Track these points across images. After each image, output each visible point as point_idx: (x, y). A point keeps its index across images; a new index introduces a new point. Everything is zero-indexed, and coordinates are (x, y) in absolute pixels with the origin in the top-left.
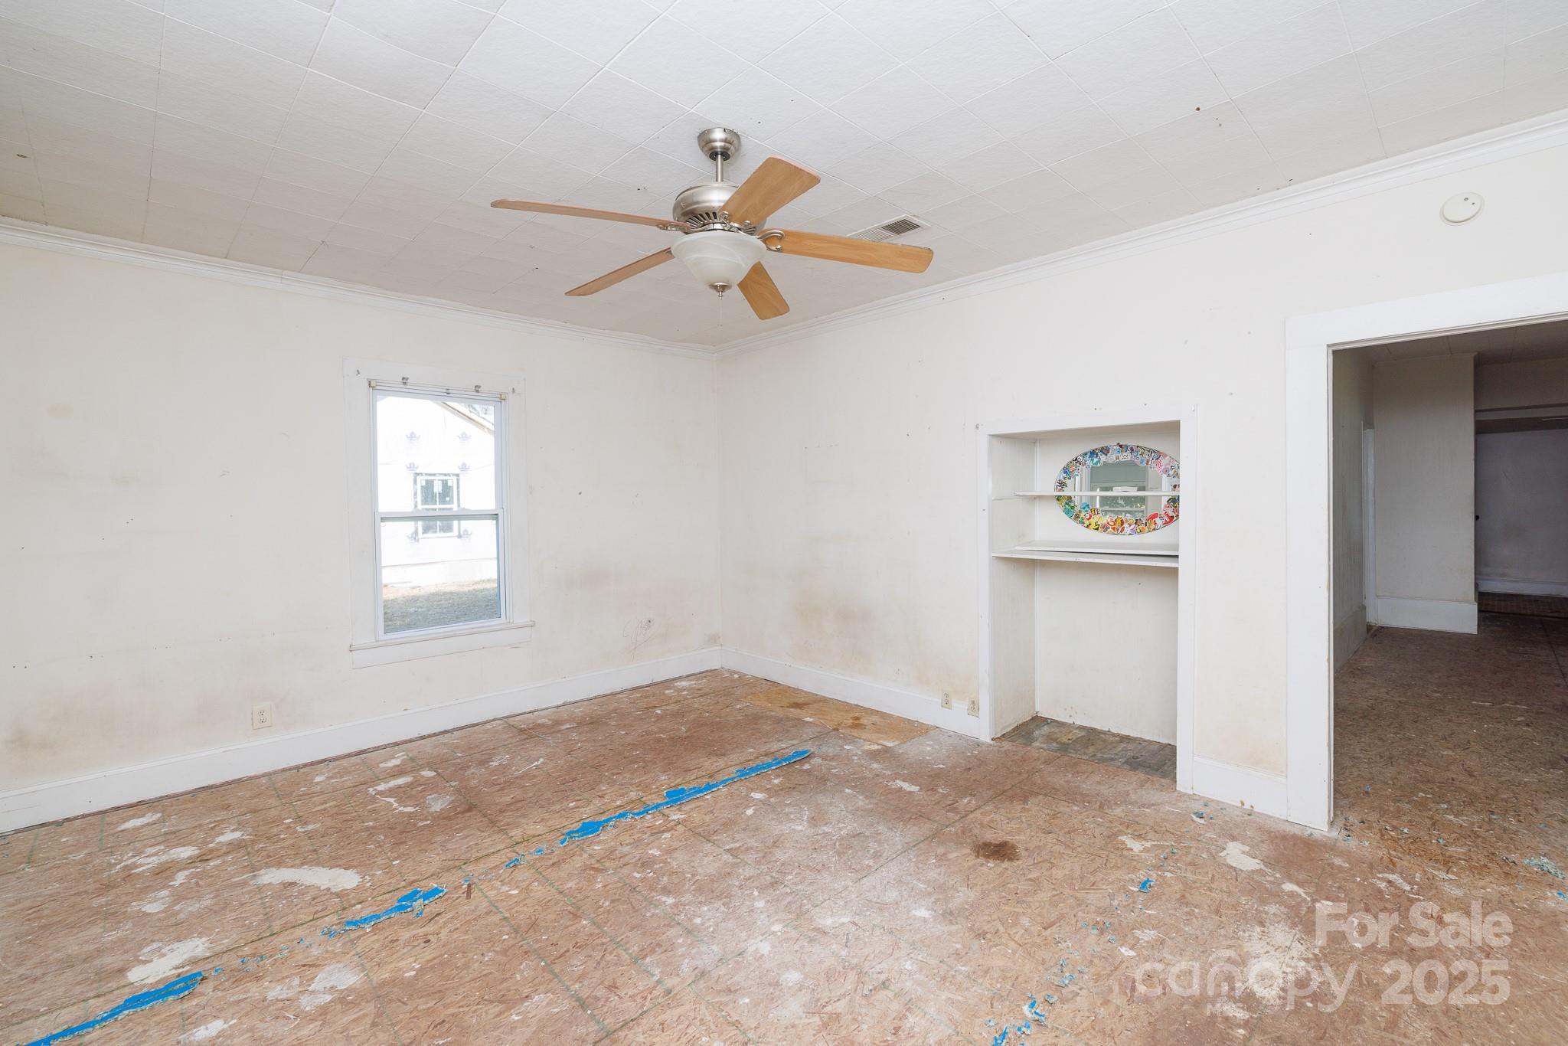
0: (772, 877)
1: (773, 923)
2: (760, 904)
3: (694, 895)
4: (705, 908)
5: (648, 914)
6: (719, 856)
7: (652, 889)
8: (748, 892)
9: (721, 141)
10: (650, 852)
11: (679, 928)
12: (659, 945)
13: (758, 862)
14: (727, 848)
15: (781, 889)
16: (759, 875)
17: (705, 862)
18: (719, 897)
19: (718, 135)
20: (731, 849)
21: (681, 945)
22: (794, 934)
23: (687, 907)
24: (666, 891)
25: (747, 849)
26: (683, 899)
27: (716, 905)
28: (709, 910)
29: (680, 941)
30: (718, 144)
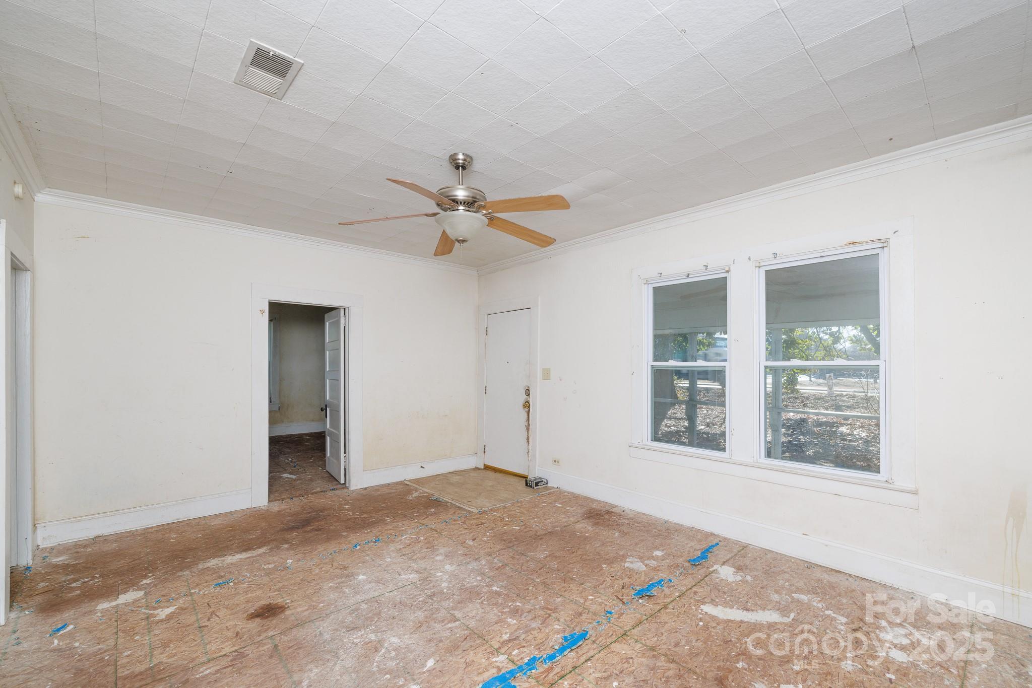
0: (432, 599)
1: (441, 576)
2: (445, 585)
3: (481, 591)
4: (475, 584)
5: (505, 582)
6: (464, 616)
7: (507, 595)
8: (449, 591)
9: (462, 160)
10: (515, 621)
11: (488, 576)
12: (497, 569)
13: (438, 610)
14: (457, 623)
15: (429, 592)
16: (440, 602)
17: (474, 612)
18: (467, 589)
19: (461, 157)
20: (455, 621)
21: (486, 568)
22: (432, 572)
23: (485, 585)
24: (498, 594)
25: (443, 621)
26: (488, 589)
27: (469, 585)
28: (473, 583)
29: (487, 571)
30: (461, 161)
